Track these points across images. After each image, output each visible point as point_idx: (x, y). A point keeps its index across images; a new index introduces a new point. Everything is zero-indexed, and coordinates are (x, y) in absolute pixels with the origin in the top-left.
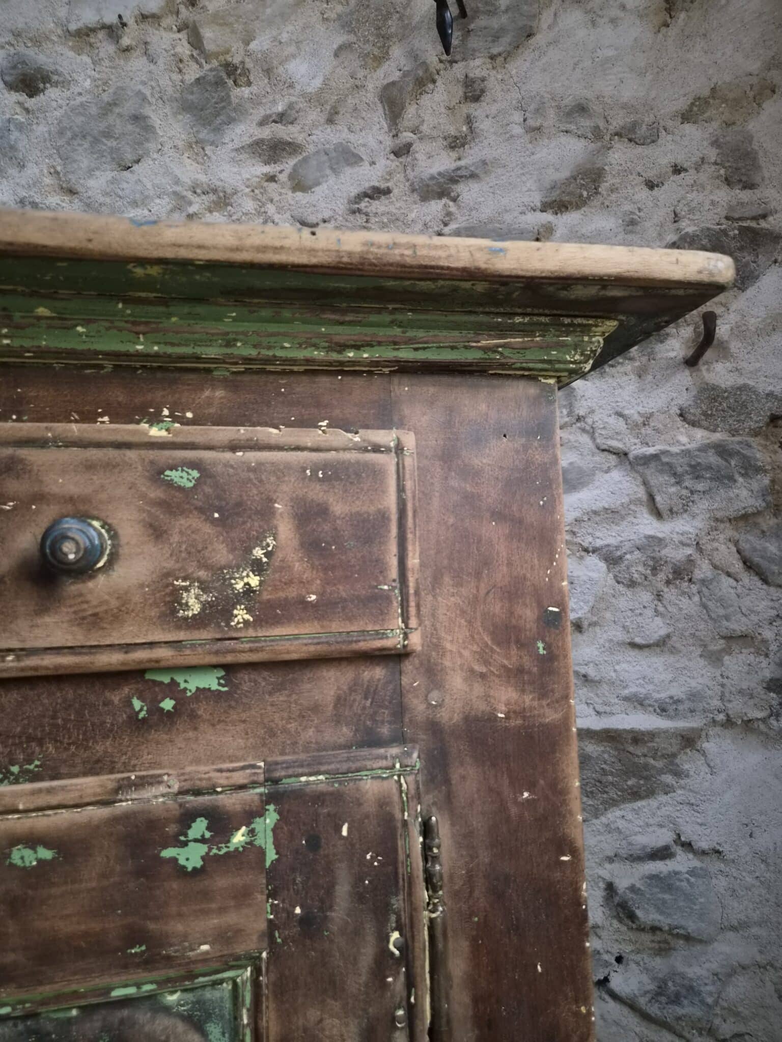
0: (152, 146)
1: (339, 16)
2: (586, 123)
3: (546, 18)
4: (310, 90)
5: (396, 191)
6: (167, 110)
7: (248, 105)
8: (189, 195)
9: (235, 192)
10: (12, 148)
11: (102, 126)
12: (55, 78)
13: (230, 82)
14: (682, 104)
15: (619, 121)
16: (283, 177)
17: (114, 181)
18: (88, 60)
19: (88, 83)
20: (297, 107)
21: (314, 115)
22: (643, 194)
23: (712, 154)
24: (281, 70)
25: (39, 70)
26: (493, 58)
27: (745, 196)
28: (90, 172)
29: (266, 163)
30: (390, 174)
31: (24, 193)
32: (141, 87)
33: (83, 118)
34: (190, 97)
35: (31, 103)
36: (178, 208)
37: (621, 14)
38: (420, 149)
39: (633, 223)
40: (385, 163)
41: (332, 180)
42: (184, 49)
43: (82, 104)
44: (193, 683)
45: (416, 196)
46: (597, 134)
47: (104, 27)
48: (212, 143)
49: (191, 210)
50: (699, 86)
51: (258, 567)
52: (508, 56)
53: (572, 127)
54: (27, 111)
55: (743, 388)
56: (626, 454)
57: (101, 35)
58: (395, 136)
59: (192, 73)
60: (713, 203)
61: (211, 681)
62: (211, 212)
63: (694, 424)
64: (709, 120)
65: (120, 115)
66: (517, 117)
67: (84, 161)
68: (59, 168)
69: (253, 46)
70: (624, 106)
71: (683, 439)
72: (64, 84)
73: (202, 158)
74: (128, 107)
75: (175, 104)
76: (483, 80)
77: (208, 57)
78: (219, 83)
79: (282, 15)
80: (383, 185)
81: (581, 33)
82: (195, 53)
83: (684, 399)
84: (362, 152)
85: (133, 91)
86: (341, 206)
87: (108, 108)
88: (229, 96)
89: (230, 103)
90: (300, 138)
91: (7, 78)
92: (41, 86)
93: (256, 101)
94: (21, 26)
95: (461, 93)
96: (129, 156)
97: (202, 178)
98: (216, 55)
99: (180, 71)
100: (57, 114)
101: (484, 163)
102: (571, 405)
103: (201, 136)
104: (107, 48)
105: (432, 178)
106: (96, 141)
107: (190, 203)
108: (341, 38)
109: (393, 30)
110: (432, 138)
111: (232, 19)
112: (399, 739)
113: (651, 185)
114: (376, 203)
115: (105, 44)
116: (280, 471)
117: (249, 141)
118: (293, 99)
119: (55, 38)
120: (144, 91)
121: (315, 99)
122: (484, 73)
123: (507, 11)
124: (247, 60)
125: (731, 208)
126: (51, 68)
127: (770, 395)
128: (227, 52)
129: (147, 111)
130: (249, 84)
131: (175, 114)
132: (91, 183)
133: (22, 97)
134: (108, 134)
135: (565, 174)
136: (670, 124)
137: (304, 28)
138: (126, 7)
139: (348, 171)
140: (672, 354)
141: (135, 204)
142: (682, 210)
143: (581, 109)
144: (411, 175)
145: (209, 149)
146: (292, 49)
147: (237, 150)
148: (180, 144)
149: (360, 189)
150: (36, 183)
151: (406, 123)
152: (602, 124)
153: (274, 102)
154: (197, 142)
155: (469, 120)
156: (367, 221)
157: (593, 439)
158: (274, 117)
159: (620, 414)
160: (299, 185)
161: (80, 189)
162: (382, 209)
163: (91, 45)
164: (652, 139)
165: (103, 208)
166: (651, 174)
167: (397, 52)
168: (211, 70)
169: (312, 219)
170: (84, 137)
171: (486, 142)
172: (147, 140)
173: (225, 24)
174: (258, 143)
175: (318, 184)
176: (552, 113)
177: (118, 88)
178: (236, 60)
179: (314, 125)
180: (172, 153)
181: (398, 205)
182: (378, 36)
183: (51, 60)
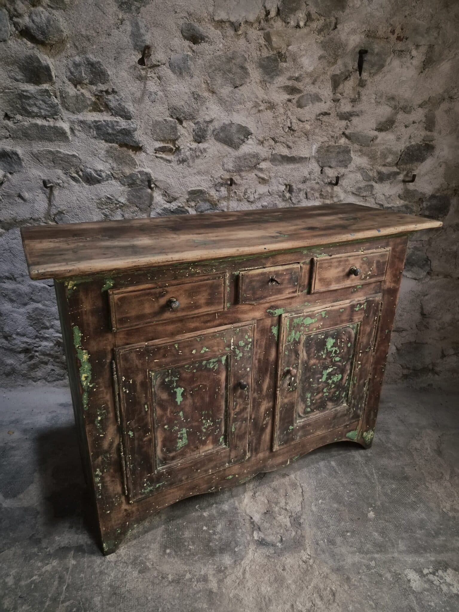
0: (248, 80)
1: (322, 42)
2: (393, 103)
3: (388, 60)
4: (308, 71)
5: (332, 114)
6: (254, 66)
7: (284, 70)
8: (260, 103)
9: (277, 105)
10: (189, 69)
11: (228, 67)
12: (207, 39)
13: (279, 60)
14: (420, 102)
15: (402, 104)
16: (294, 101)
17: (232, 92)
18: (220, 33)
19: (221, 45)
20: (303, 76)
21: (308, 80)
22: (403, 129)
23: (424, 119)
24: (299, 60)
25: (201, 35)
26: (370, 73)
27: (429, 133)
28: (222, 86)
29: (289, 94)
30: (331, 108)
31: (193, 89)
32: (243, 53)
33: (219, 62)
34: (263, 62)
35: (195, 47)
36: (255, 106)
37: (410, 66)
38: (343, 101)
39: (399, 138)
40: (329, 103)
41: (311, 105)
42: (262, 42)
43: (219, 56)
44: (358, 287)
45: (338, 118)
46: (395, 108)
47: (230, 21)
48: (269, 83)
49: (260, 108)
50: (425, 97)
51: (371, 271)
52: (375, 74)
53: (389, 103)
54: (193, 51)
55: (416, 190)
56: (382, 205)
57: (227, 24)
58: (334, 94)
59: (265, 53)
60: (420, 135)
61: (360, 287)
62: (266, 109)
63: (401, 199)
64: (426, 108)
65: (235, 64)
66: (374, 96)
67: (219, 81)
68: (209, 82)
69: (290, 48)
70: (405, 99)
71: (398, 203)
72: (211, 43)
73: (265, 88)
74: (238, 61)
75: (257, 64)
76: (366, 81)
77: (273, 49)
78: (275, 60)
79: (302, 38)
80: (328, 112)
81: (398, 69)
82: (266, 43)
83: (401, 192)
84: (322, 97)
85: (240, 54)
86: (313, 117)
87: (230, 60)
88: (278, 65)
89: (278, 68)
90: (302, 88)
91: (184, 34)
92: (200, 41)
93: (287, 69)
94: (192, 11)
95: (358, 83)
96: (238, 83)
97: (266, 97)
98: (276, 49)
99: (260, 50)
100: (208, 57)
101: (362, 112)
102: (372, 191)
103: (265, 79)
104: (230, 32)
105: (345, 113)
106: (224, 73)
107: (260, 106)
108: (321, 52)
109: (340, 53)
110: (346, 98)
111: (283, 35)
112: (380, 292)
113: (406, 127)
114: (325, 117)
115: (229, 29)
116: (375, 256)
117: (283, 85)
118: (302, 73)
119: (207, 20)
120: (245, 56)
121: (310, 75)
122: (367, 78)
123: (377, 54)
124: (287, 53)
125: (425, 137)
126: (205, 34)
127: (421, 193)
128: (281, 48)
129: (247, 65)
130: (286, 62)
131: (257, 68)
132: (222, 91)
133: (192, 44)
134: (230, 71)
135: (384, 120)
136: (415, 107)
137: (309, 45)
138: (240, 16)
139: (317, 103)
140: (400, 179)
141: (241, 104)
142: (412, 136)
143: (393, 98)
144: (338, 110)
145: (268, 84)
146: (304, 52)
147: (279, 87)
148: (258, 81)
149: (321, 112)
150: (199, 86)
151: (339, 90)
152: (397, 104)
153: (295, 72)
154: (263, 81)
155: (359, 94)
156: (322, 124)
157: (375, 200)
158: (294, 78)
159: (384, 195)
160: (300, 105)
161: (217, 92)
162: (326, 120)
163: (222, 27)
164: (409, 112)
165: (227, 102)
166: (407, 123)
167: (340, 62)
168: (273, 54)
169: (303, 119)
170: (220, 70)
171: (363, 104)
172: (246, 78)
173: (281, 36)
174: (287, 87)
175: (306, 106)
176: (384, 97)
177: (234, 51)
178: (283, 53)
179: (307, 84)
180: (254, 84)
181: (332, 120)
182: (334, 54)
183: (205, 31)
